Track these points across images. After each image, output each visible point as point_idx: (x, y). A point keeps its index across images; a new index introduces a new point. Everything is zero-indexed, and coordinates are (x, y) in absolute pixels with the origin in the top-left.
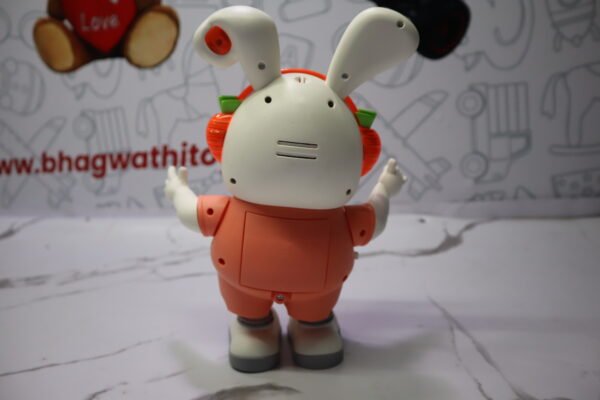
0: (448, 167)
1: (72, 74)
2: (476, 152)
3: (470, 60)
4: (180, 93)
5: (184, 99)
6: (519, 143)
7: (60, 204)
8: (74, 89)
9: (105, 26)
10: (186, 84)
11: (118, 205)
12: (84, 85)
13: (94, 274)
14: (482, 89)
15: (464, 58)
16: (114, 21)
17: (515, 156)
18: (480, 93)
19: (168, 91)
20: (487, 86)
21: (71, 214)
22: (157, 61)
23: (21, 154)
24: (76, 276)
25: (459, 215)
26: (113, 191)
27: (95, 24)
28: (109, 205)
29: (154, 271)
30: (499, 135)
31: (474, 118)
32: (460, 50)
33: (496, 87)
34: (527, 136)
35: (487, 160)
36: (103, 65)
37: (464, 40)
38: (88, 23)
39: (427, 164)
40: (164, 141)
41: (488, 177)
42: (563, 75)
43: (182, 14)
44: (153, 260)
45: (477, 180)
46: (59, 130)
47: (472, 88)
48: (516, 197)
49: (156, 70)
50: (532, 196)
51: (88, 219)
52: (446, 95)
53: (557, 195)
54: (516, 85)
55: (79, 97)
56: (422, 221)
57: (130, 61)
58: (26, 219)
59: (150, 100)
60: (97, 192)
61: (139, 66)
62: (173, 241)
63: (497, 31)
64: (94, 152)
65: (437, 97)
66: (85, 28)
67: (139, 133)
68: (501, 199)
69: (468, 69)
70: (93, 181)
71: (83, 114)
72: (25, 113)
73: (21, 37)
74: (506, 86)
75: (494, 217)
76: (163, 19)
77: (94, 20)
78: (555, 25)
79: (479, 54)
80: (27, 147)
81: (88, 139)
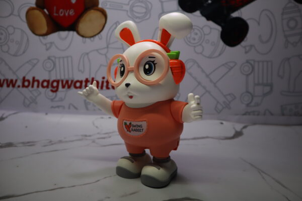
0: (235, 98)
1: (46, 37)
2: (248, 92)
3: (247, 48)
4: (104, 51)
5: (105, 55)
6: (267, 89)
7: (30, 105)
8: (46, 45)
9: (67, 14)
10: (107, 47)
11: (64, 107)
12: (52, 43)
13: (60, 142)
14: (252, 62)
15: (245, 47)
16: (72, 12)
17: (265, 95)
18: (251, 64)
19: (97, 50)
20: (254, 61)
21: (36, 111)
22: (92, 34)
23: (10, 76)
24: (51, 143)
25: (239, 121)
26: (61, 100)
27: (62, 13)
28: (58, 107)
29: (94, 142)
30: (258, 84)
31: (248, 75)
32: (243, 43)
33: (259, 62)
34: (271, 86)
35: (253, 96)
36: (63, 34)
37: (245, 39)
38: (57, 12)
39: (225, 96)
40: (93, 76)
41: (253, 104)
42: (289, 59)
43: (109, 13)
44: (90, 136)
45: (248, 105)
46: (34, 65)
47: (247, 62)
48: (265, 114)
49: (92, 39)
50: (272, 114)
51: (47, 114)
52: (236, 64)
53: (283, 115)
54: (267, 62)
55: (47, 49)
56: (222, 123)
57: (78, 33)
58: (11, 112)
59: (87, 54)
60: (52, 100)
61: (83, 36)
62: (97, 127)
63: (260, 36)
64: (53, 78)
65: (232, 65)
66: (55, 14)
67: (79, 70)
68: (258, 115)
69: (246, 52)
70: (51, 93)
71: (49, 58)
72: (15, 55)
73: (19, 16)
74: (263, 62)
75: (254, 124)
76: (98, 14)
77: (61, 10)
78: (286, 36)
79: (251, 46)
80: (14, 73)
81: (50, 71)
